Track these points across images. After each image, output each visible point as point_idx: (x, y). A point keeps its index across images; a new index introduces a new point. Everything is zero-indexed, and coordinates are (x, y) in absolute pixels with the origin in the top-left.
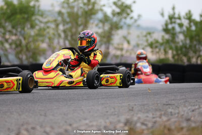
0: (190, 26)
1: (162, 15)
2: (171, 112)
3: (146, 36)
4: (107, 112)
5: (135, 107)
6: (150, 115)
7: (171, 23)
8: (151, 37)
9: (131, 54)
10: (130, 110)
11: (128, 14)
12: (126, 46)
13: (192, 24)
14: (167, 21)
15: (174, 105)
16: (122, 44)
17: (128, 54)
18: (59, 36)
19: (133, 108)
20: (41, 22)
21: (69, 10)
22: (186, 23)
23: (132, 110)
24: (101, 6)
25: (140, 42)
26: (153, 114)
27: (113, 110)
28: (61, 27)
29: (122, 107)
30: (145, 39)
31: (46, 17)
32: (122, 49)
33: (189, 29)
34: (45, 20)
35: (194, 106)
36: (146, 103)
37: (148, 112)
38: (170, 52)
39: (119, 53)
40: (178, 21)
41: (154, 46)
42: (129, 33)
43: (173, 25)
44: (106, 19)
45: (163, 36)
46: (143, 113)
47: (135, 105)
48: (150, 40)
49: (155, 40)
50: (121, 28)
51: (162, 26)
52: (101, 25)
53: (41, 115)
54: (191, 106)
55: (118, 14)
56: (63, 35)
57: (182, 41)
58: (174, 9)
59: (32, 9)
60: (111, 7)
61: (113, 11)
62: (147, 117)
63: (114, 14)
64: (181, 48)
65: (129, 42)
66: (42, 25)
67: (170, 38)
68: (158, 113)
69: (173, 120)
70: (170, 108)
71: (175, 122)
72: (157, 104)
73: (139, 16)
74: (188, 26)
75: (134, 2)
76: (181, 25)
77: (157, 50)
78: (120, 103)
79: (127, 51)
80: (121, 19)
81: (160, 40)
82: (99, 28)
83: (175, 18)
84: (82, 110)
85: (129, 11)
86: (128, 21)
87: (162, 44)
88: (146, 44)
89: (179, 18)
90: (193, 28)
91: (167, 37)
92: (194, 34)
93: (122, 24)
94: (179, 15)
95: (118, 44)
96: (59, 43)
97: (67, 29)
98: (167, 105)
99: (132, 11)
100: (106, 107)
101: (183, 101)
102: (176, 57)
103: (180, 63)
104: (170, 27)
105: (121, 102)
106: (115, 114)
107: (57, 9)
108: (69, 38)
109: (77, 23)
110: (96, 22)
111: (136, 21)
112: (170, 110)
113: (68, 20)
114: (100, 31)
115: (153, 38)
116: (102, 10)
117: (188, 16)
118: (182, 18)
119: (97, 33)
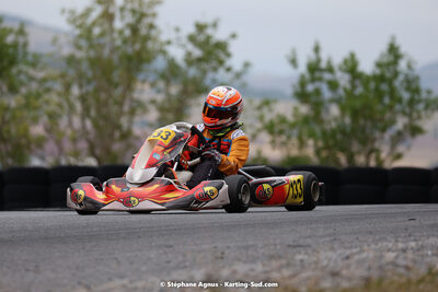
0: (354, 87)
1: (294, 62)
2: (302, 261)
3: (259, 108)
4: (169, 262)
5: (227, 252)
6: (259, 268)
7: (313, 80)
8: (271, 110)
10: (217, 258)
11: (221, 63)
13: (357, 82)
14: (303, 77)
15: (309, 246)
18: (72, 108)
19: (223, 253)
20: (31, 79)
21: (92, 53)
22: (343, 79)
23: (222, 258)
24: (162, 44)
26: (264, 265)
27: (181, 258)
28: (75, 91)
29: (199, 252)
30: (257, 113)
31: (42, 69)
33: (350, 94)
34: (40, 75)
35: (351, 248)
36: (250, 243)
37: (254, 261)
38: (311, 142)
40: (327, 76)
41: (277, 129)
43: (317, 84)
44: (172, 72)
45: (296, 109)
46: (245, 262)
47: (229, 247)
48: (269, 117)
49: (278, 116)
50: (206, 91)
51: (294, 86)
52: (161, 84)
53: (27, 270)
54: (345, 248)
55: (200, 60)
56: (78, 106)
57: (336, 119)
58: (317, 49)
59: (11, 51)
60: (183, 46)
61: (189, 54)
62: (252, 270)
63: (190, 61)
64: (334, 133)
66: (34, 86)
67: (312, 113)
68: (275, 264)
69: (304, 275)
70: (300, 253)
71: (309, 278)
72: (275, 245)
73: (247, 65)
74: (348, 86)
75: (234, 36)
76: (333, 85)
77: (284, 138)
78: (196, 245)
80: (204, 72)
81: (290, 117)
82: (159, 91)
83: (321, 70)
84: (116, 259)
85: (222, 56)
86: (221, 74)
87: (293, 126)
88: (259, 125)
89: (330, 69)
90: (359, 90)
91: (304, 109)
92: (358, 104)
93: (207, 82)
94: (329, 62)
96: (70, 124)
97: (88, 93)
98: (295, 247)
99: (229, 55)
100: (166, 253)
101: (328, 239)
102: (324, 154)
103: (332, 165)
104: (310, 88)
105: (198, 242)
106: (185, 267)
107: (67, 51)
108: (93, 113)
109: (110, 82)
110: (151, 78)
112: (299, 257)
113: (90, 74)
114: (160, 98)
115: (276, 113)
116: (164, 53)
117: (350, 64)
118: (336, 69)
119: (153, 102)
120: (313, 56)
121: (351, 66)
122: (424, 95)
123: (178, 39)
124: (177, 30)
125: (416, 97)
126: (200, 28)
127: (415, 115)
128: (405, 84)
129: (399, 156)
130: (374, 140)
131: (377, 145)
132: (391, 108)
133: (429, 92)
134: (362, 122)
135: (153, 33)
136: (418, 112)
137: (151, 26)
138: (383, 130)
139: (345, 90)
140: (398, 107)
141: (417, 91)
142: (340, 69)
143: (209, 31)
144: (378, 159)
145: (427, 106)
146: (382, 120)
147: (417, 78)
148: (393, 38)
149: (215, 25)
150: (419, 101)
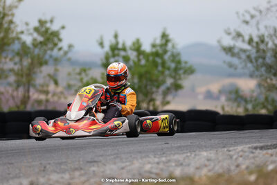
0: (139, 60)
1: (101, 44)
3: (80, 74)
7: (114, 56)
8: (87, 75)
9: (59, 98)
11: (56, 45)
12: (52, 87)
13: (141, 57)
14: (107, 53)
16: (48, 86)
17: (56, 98)
22: (133, 55)
24: (17, 33)
25: (72, 82)
30: (78, 77)
32: (47, 93)
33: (137, 64)
39: (43, 97)
40: (122, 53)
42: (56, 70)
43: (116, 58)
44: (24, 51)
45: (103, 74)
48: (86, 79)
49: (92, 78)
50: (46, 63)
51: (102, 60)
52: (17, 59)
55: (41, 43)
58: (116, 36)
60: (31, 34)
61: (35, 40)
63: (35, 44)
65: (56, 83)
73: (70, 46)
74: (136, 59)
75: (63, 28)
76: (126, 59)
79: (54, 94)
80: (45, 52)
81: (99, 79)
82: (15, 64)
83: (119, 49)
85: (56, 40)
86: (55, 53)
88: (80, 84)
89: (124, 49)
90: (143, 62)
92: (143, 70)
93: (47, 57)
94: (124, 45)
95: (42, 86)
99: (60, 40)
104: (112, 60)
110: (10, 56)
111: (66, 53)
114: (16, 68)
115: (90, 76)
116: (18, 39)
117: (136, 46)
118: (128, 48)
119: (12, 70)
120: (113, 41)
121: (137, 47)
122: (183, 65)
123: (28, 30)
124: (27, 24)
125: (179, 66)
126: (42, 23)
127: (178, 77)
128: (171, 58)
129: (168, 103)
130: (152, 93)
131: (154, 96)
132: (163, 73)
133: (186, 63)
134: (144, 82)
135: (12, 26)
136: (180, 75)
137: (11, 22)
138: (158, 87)
139: (134, 61)
140: (167, 72)
141: (179, 62)
142: (131, 49)
143: (48, 25)
144: (154, 105)
145: (185, 72)
146: (157, 81)
147: (179, 54)
148: (165, 29)
149: (52, 21)
150: (180, 69)
